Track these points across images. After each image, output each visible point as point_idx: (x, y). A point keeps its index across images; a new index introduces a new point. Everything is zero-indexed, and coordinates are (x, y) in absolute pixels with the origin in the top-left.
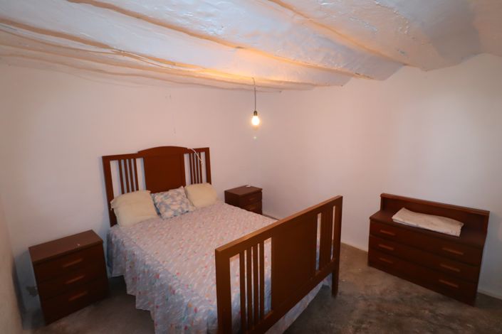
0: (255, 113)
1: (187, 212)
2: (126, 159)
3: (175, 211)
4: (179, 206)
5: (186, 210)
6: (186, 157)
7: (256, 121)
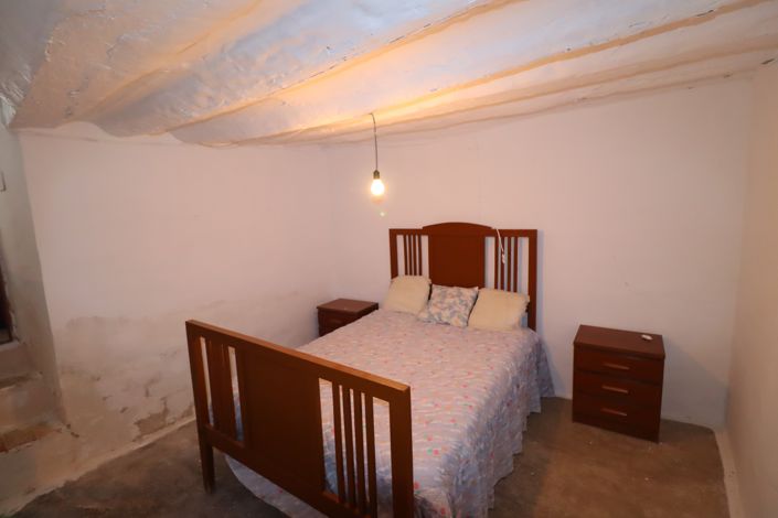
0: (376, 174)
1: (447, 324)
2: (411, 234)
3: (431, 316)
4: (438, 310)
5: (445, 320)
6: (490, 242)
7: (377, 188)
